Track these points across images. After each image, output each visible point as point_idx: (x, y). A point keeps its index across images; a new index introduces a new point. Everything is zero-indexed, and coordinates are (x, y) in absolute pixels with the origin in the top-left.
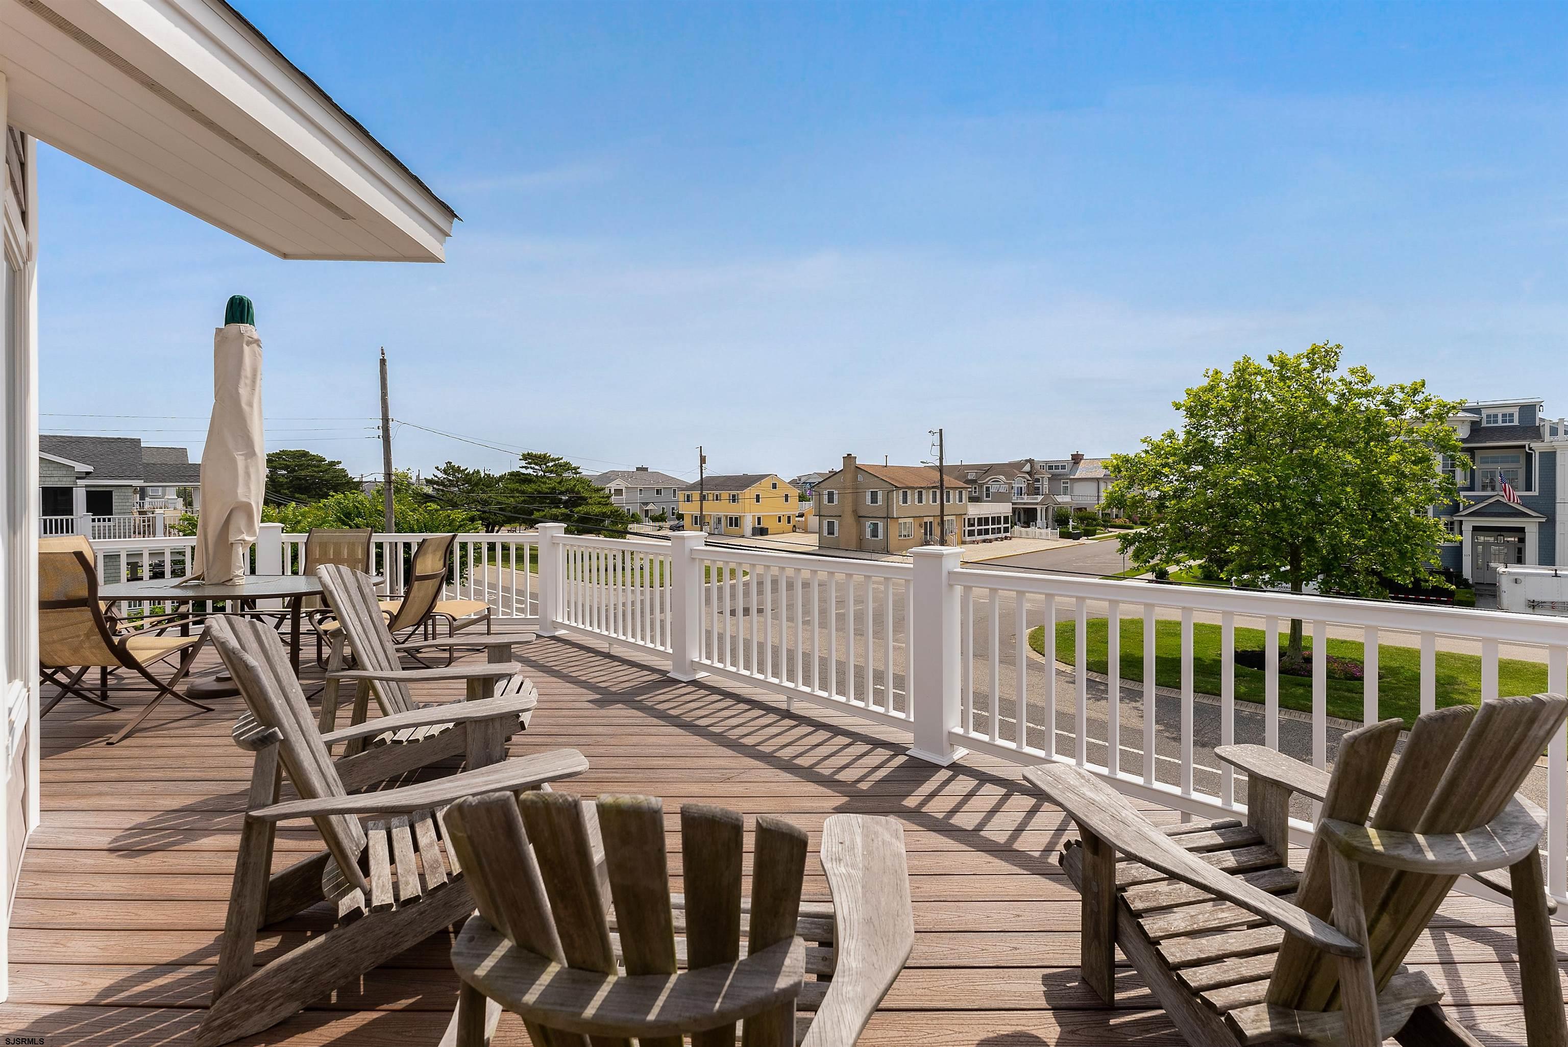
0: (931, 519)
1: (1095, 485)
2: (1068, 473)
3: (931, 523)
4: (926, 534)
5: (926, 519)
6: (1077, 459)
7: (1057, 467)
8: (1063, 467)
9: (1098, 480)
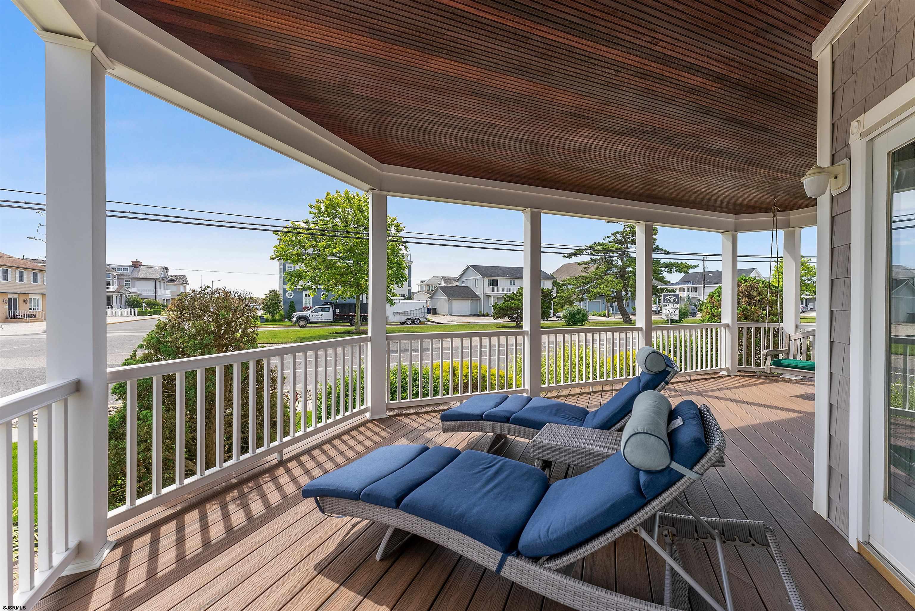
0: (16, 296)
1: (153, 283)
2: (130, 274)
3: (15, 300)
4: (10, 309)
5: (10, 296)
6: (136, 265)
7: (120, 269)
8: (126, 270)
9: (155, 279)
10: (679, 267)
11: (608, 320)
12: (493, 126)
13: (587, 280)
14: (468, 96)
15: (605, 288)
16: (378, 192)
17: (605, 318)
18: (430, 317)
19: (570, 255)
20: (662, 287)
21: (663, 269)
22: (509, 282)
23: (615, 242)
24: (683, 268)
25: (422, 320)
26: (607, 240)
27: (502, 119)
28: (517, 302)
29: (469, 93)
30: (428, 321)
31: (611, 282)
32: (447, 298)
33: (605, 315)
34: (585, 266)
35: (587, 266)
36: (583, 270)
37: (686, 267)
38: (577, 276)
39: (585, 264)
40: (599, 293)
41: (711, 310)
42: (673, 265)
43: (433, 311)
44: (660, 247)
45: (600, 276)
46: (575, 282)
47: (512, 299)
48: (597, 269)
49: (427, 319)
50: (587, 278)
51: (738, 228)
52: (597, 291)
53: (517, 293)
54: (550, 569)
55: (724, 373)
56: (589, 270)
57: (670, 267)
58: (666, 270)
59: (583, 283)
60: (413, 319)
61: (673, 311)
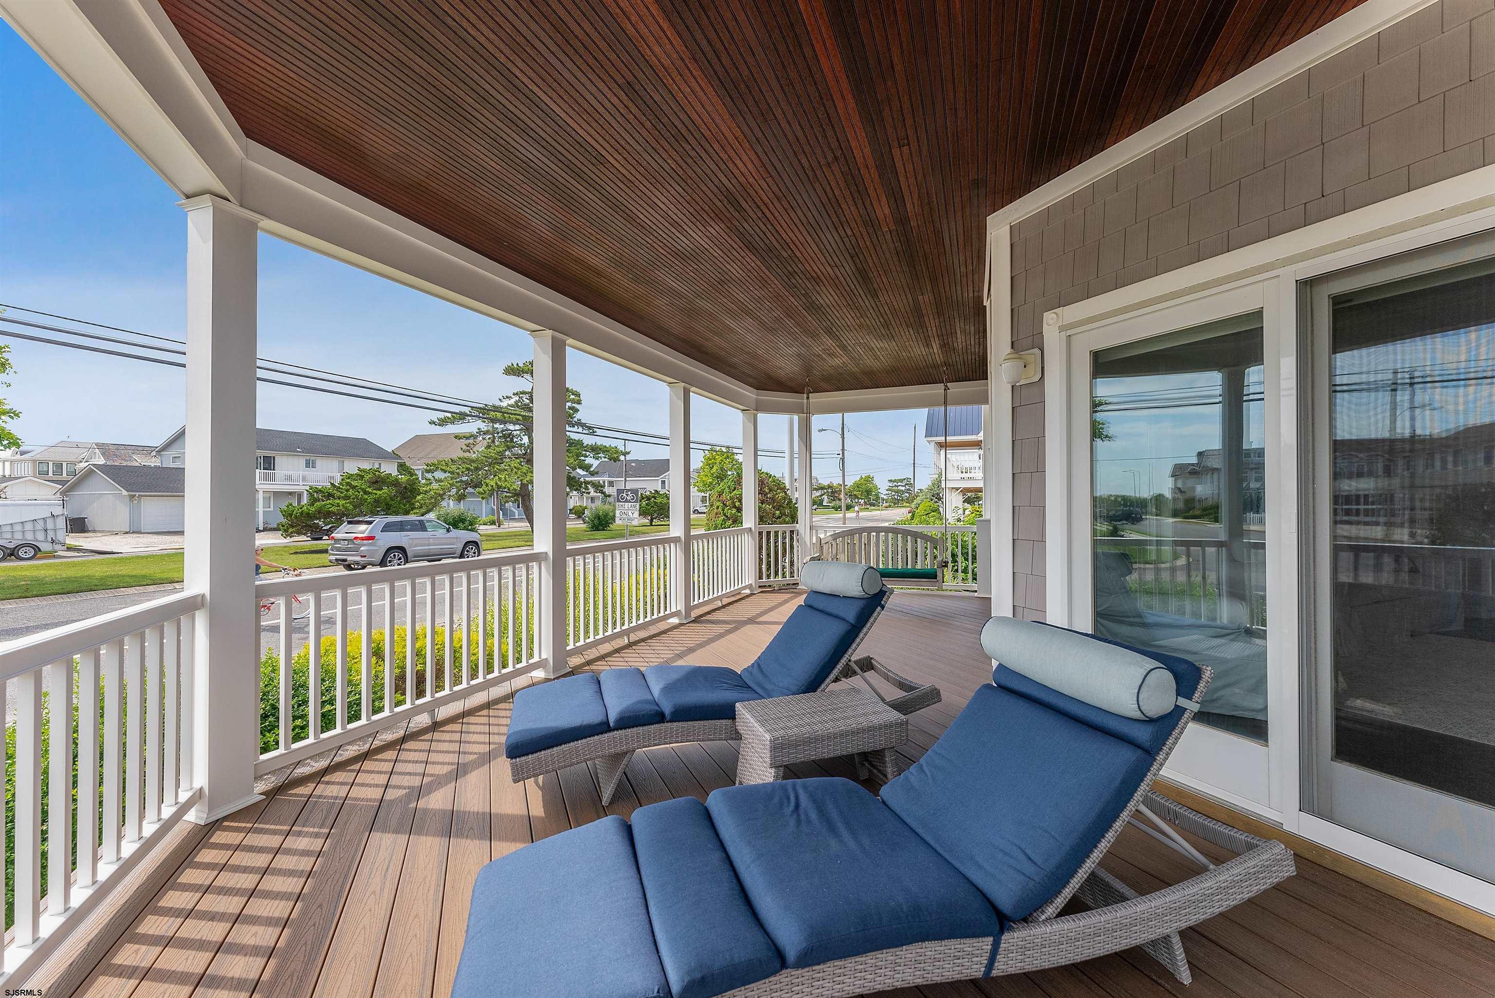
10: (608, 451)
11: (500, 530)
12: (601, 161)
13: (475, 465)
14: (613, 85)
15: (508, 479)
16: (234, 208)
17: (493, 527)
18: (73, 540)
19: (443, 422)
20: (587, 479)
21: (588, 453)
22: (302, 462)
23: (518, 406)
24: (613, 455)
25: (45, 547)
26: (504, 404)
27: (626, 155)
28: (342, 502)
29: (621, 81)
30: (69, 549)
31: (515, 470)
32: (125, 493)
33: (493, 523)
34: (468, 441)
35: (471, 441)
36: (465, 447)
37: (617, 452)
38: (455, 457)
39: (467, 438)
40: (499, 487)
41: (723, 510)
42: (600, 449)
43: (78, 525)
44: (583, 421)
45: (496, 459)
46: (454, 467)
47: (330, 496)
48: (488, 447)
49: (63, 544)
50: (473, 461)
51: (760, 407)
52: (496, 484)
53: (340, 484)
54: (1048, 919)
55: (748, 591)
56: (475, 449)
57: (596, 450)
58: (592, 455)
59: (468, 469)
60: (12, 546)
61: (630, 514)
